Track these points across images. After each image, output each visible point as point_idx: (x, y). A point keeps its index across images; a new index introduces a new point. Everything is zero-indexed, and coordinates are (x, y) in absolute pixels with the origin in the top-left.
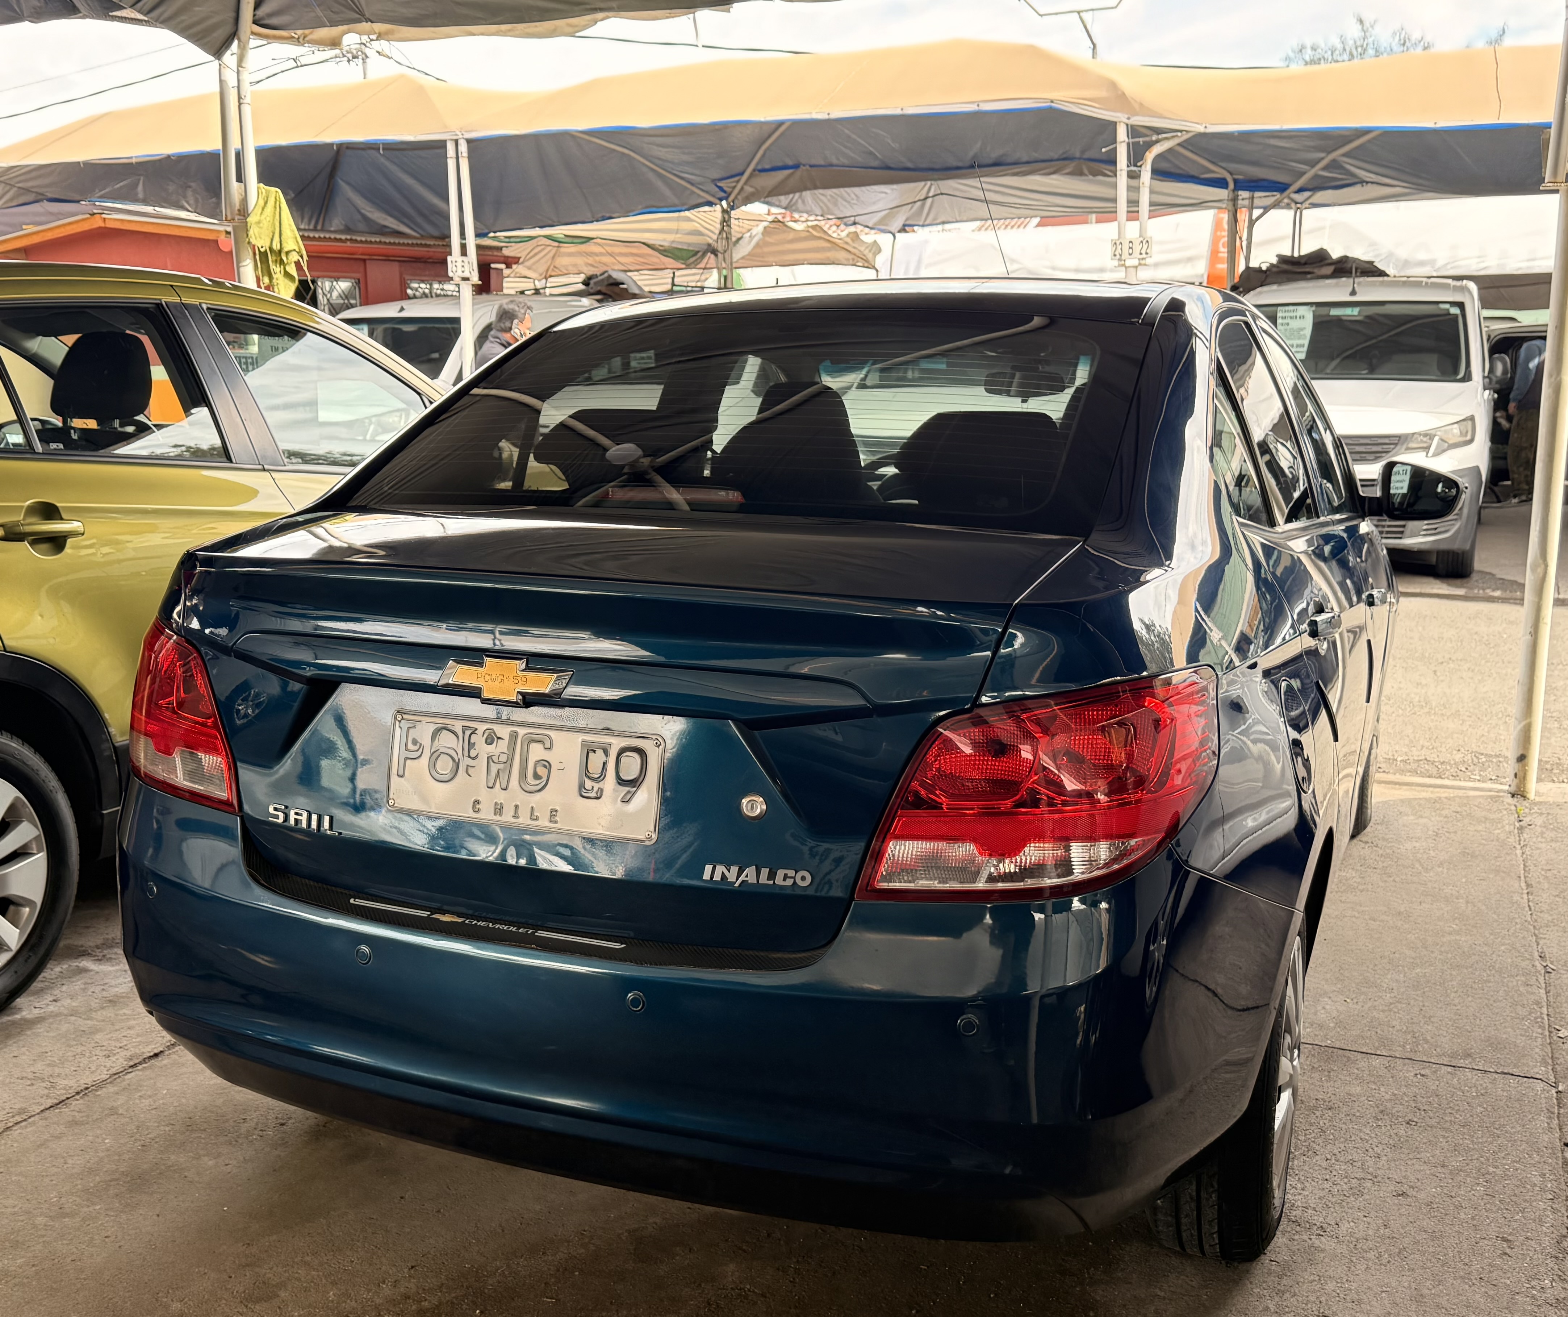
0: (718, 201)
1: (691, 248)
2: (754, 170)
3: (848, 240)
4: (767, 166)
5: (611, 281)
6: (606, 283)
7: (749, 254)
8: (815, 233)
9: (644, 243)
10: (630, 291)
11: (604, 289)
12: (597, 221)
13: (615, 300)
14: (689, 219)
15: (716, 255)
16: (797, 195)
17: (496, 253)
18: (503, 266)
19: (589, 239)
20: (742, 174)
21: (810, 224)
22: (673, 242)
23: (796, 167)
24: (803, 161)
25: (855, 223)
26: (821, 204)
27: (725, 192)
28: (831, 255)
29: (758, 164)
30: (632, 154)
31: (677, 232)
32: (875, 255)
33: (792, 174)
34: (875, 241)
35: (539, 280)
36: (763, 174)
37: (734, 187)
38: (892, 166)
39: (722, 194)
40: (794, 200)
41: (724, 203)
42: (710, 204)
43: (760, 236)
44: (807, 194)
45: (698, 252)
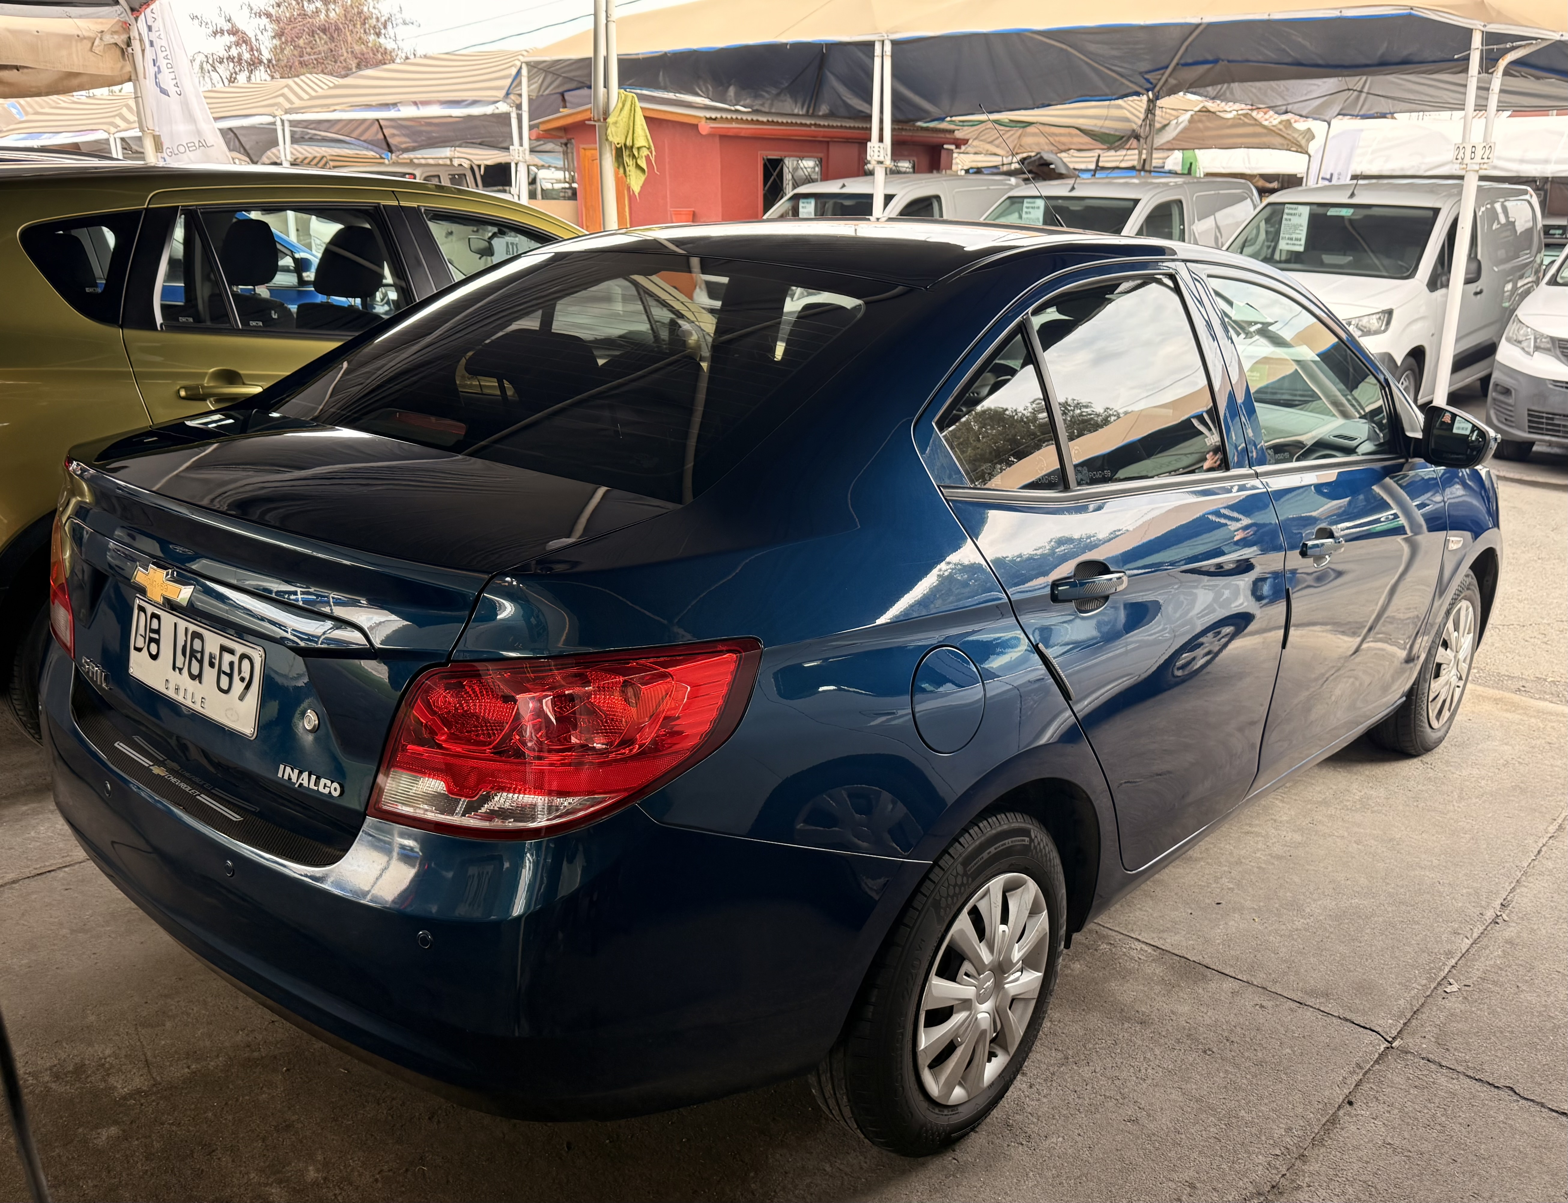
0: (1145, 92)
1: (1117, 133)
2: (1177, 64)
3: (1281, 127)
4: (1190, 61)
5: (1042, 162)
6: (1037, 163)
7: (1174, 139)
8: (1246, 120)
9: (1077, 128)
10: (1057, 171)
11: (1034, 170)
12: (1038, 107)
13: (1045, 179)
14: (1120, 107)
15: (1139, 140)
16: (1226, 85)
17: (948, 136)
18: (953, 147)
19: (1030, 124)
20: (1167, 67)
21: (1240, 112)
22: (1101, 127)
23: (1216, 61)
24: (1222, 57)
25: (1286, 112)
26: (1251, 95)
27: (1151, 83)
28: (1265, 140)
29: (1181, 58)
30: (1069, 49)
31: (1106, 118)
32: (1308, 141)
33: (1212, 68)
34: (1309, 129)
35: (1007, 157)
36: (1186, 68)
37: (1160, 80)
38: (1305, 62)
39: (1149, 86)
40: (1222, 91)
41: (1150, 93)
42: (1138, 94)
43: (1185, 123)
44: (1235, 86)
45: (1123, 137)
